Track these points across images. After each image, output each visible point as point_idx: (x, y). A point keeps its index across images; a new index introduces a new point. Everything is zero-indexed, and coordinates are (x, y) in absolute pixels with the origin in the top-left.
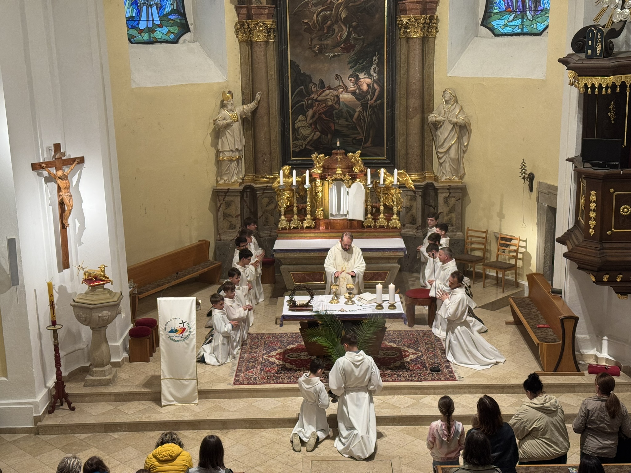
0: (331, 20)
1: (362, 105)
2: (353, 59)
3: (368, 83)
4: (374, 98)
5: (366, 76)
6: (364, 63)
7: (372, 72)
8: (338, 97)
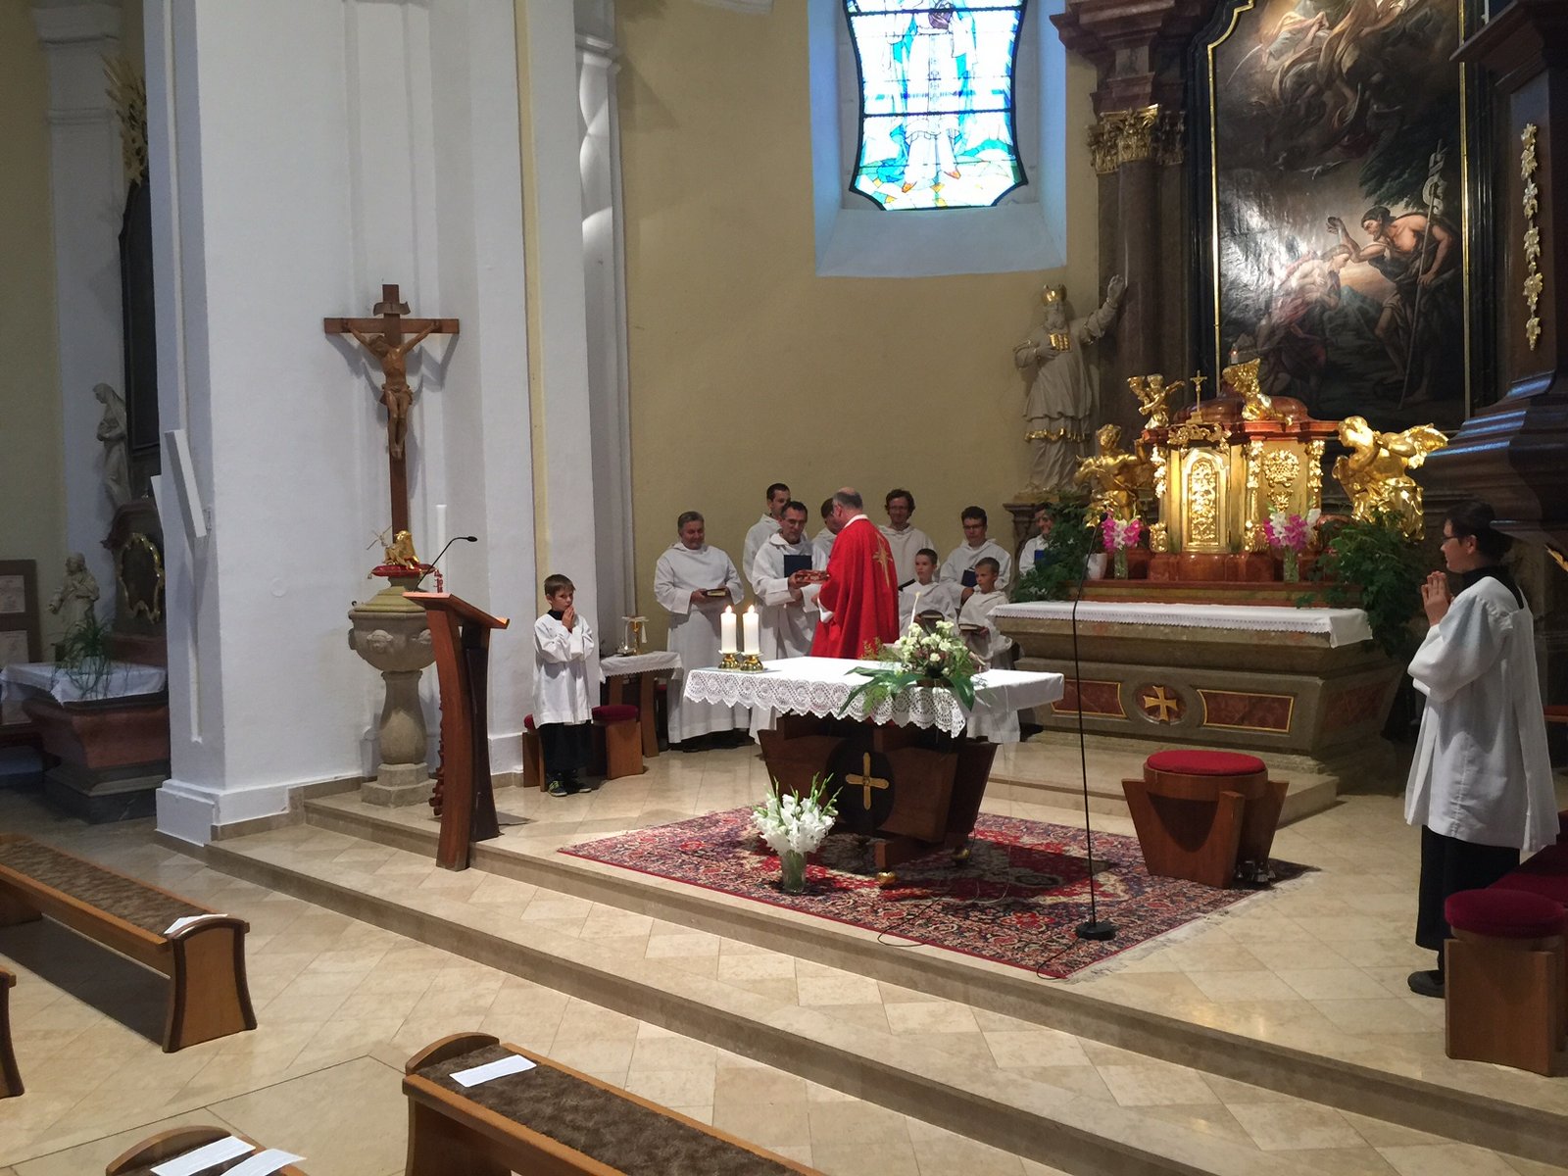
0: (1315, 82)
1: (1400, 288)
2: (1373, 170)
3: (1418, 228)
4: (1435, 266)
5: (1410, 210)
6: (1406, 176)
7: (1426, 197)
8: (1333, 274)
